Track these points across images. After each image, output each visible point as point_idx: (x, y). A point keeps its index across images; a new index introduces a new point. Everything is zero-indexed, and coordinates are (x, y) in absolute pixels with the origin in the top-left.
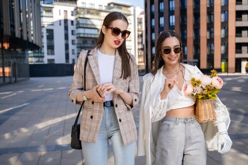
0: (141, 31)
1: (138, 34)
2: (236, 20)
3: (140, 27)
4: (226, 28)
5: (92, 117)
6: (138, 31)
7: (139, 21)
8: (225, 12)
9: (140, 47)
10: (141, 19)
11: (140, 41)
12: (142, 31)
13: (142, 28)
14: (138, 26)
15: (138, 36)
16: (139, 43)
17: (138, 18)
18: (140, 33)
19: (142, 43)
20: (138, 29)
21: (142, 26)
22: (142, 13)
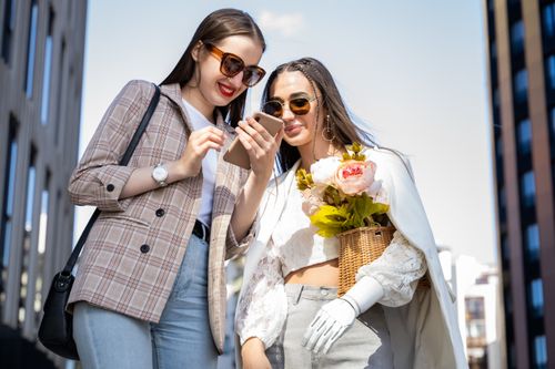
0: (479, 346)
1: (471, 357)
3: (474, 332)
6: (470, 346)
7: (472, 308)
10: (480, 301)
12: (485, 347)
13: (483, 334)
14: (469, 327)
17: (467, 300)
18: (478, 353)
20: (470, 338)
21: (481, 329)
22: (483, 280)
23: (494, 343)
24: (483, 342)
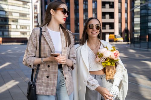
0: (36, 14)
1: (35, 16)
2: (102, 8)
3: (35, 11)
4: (96, 13)
5: (48, 77)
6: (35, 14)
7: (35, 7)
8: (95, 2)
9: (36, 24)
10: (36, 6)
11: (36, 20)
12: (37, 14)
13: (37, 12)
15: (35, 17)
16: (35, 22)
17: (34, 5)
18: (36, 15)
19: (37, 22)
20: (34, 12)
21: (37, 11)
22: (37, 2)
23: (39, 13)
24: (37, 13)
